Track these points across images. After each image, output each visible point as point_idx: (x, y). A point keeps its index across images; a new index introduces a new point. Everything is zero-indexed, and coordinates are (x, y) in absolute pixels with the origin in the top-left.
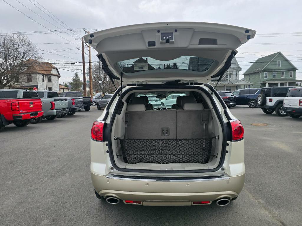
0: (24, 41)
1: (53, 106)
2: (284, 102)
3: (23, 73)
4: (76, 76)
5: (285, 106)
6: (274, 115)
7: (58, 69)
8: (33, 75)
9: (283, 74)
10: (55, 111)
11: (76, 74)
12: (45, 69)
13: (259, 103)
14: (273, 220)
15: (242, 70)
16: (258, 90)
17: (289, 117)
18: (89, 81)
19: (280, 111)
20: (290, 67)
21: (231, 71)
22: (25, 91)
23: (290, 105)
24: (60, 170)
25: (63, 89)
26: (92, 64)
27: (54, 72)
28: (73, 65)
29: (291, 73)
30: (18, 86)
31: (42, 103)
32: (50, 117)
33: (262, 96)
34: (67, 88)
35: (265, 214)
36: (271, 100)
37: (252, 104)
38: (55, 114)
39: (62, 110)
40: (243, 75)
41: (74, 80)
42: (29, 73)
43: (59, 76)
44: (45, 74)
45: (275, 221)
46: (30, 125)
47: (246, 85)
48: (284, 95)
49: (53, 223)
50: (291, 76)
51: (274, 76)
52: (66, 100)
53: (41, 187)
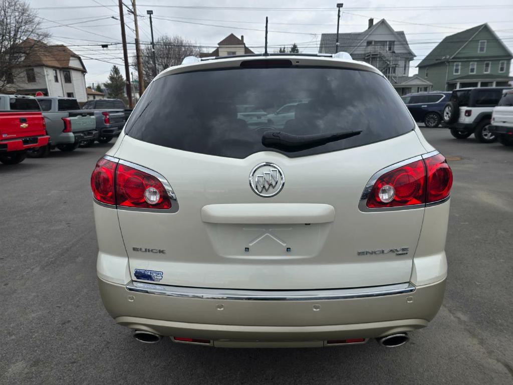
0: (13, 3)
1: (67, 126)
2: (494, 116)
3: (19, 66)
4: (116, 70)
5: (494, 123)
6: (472, 141)
7: (82, 58)
8: (36, 70)
9: (487, 65)
10: (71, 134)
11: (115, 66)
12: (58, 57)
13: (446, 118)
14: (489, 360)
15: (415, 58)
16: (444, 94)
17: (499, 144)
18: (138, 80)
19: (484, 133)
20: (501, 53)
21: (396, 60)
22: (13, 96)
23: (504, 122)
24: (67, 250)
25: (94, 95)
26: (142, 47)
27: (73, 63)
28: (105, 48)
29: (503, 64)
30: (12, 90)
31: (46, 119)
32: (65, 146)
33: (453, 104)
34: (100, 93)
35: (471, 345)
36: (468, 113)
37: (432, 120)
38: (73, 140)
39: (86, 133)
40: (416, 67)
41: (112, 78)
42: (30, 66)
43: (83, 71)
44: (58, 68)
45: (492, 362)
46: (26, 161)
47: (420, 87)
48: (495, 103)
49: (33, 369)
50: (502, 69)
51: (472, 70)
52: (92, 114)
53: (25, 287)
